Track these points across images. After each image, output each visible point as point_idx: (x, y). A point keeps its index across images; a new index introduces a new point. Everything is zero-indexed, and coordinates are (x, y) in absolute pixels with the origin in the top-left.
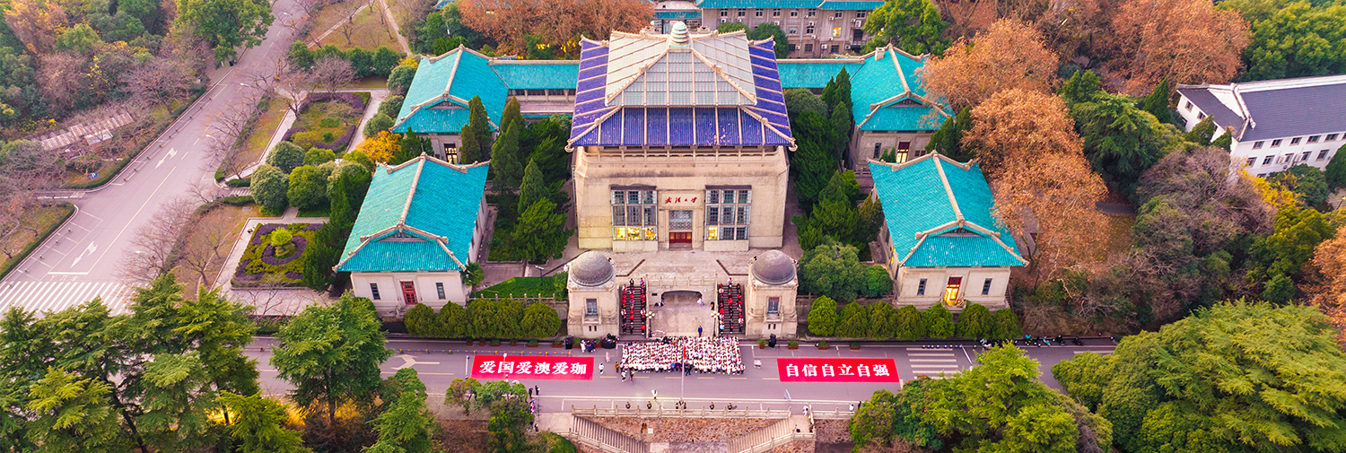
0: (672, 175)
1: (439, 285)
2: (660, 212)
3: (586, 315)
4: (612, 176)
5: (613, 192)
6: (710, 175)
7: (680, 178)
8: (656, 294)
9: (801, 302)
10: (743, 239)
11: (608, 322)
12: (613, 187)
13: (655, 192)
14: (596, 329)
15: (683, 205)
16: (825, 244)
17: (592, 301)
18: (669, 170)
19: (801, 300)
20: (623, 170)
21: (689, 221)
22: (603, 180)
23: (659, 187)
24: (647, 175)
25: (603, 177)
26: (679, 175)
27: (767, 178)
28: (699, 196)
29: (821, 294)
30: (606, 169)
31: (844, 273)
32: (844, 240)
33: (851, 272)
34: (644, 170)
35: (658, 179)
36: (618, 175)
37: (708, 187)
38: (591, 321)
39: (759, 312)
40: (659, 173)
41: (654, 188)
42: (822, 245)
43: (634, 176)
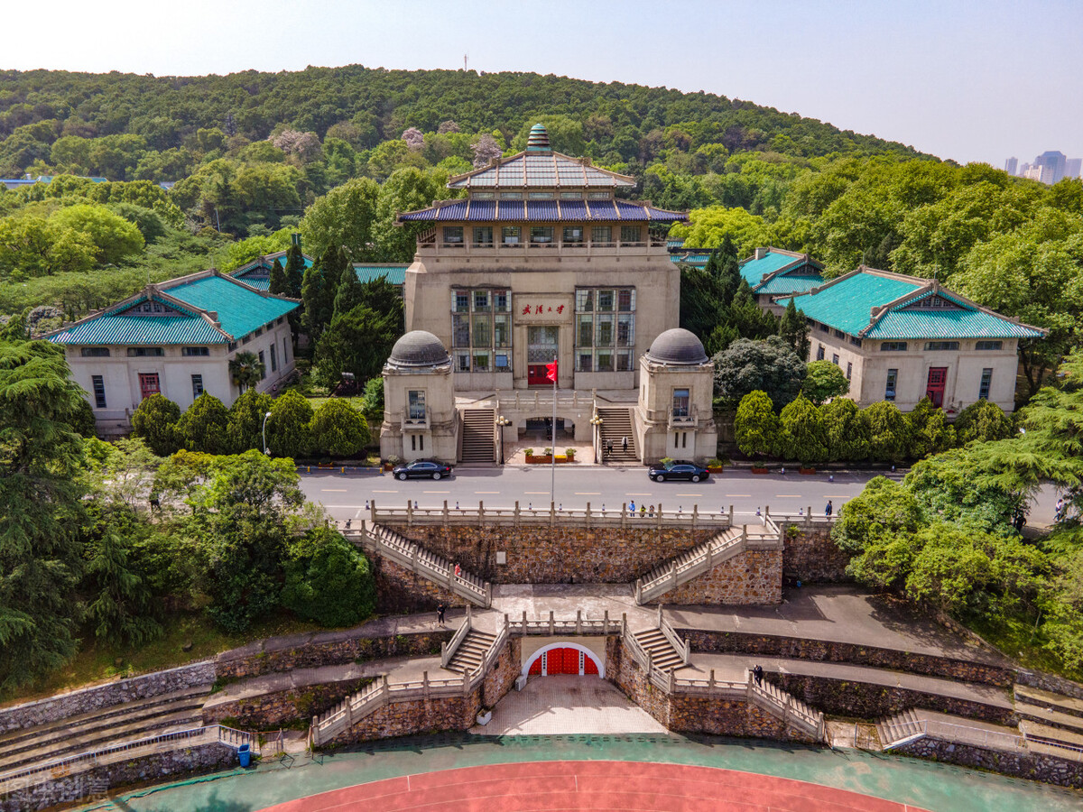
1: (197, 380)
2: (516, 328)
4: (453, 272)
5: (454, 293)
6: (582, 271)
7: (542, 275)
10: (626, 370)
12: (454, 287)
13: (509, 295)
14: (422, 445)
15: (546, 317)
18: (527, 265)
20: (469, 265)
21: (554, 348)
23: (514, 289)
24: (499, 271)
25: (443, 273)
26: (537, 271)
28: (567, 303)
30: (446, 264)
34: (495, 264)
35: (512, 275)
36: (461, 271)
37: (578, 288)
38: (415, 423)
40: (513, 267)
41: (508, 288)
43: (482, 272)
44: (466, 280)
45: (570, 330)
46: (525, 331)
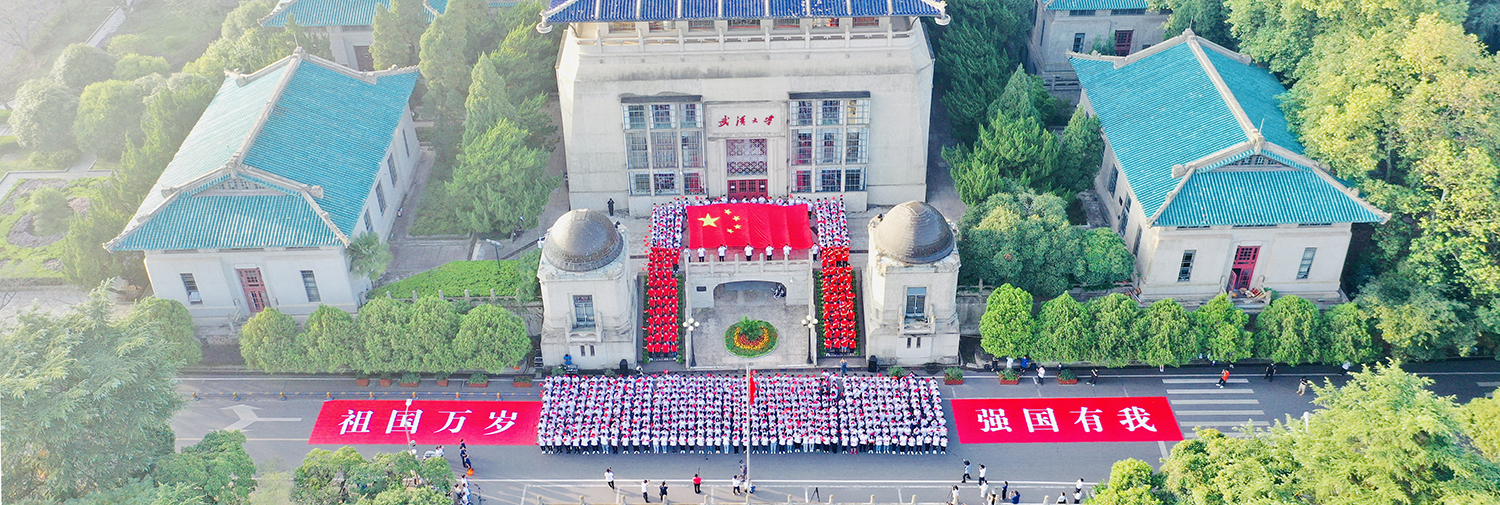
0: (728, 75)
1: (307, 274)
2: (710, 143)
3: (575, 327)
4: (623, 79)
5: (626, 106)
6: (796, 73)
7: (743, 81)
8: (704, 289)
9: (964, 298)
10: (857, 189)
11: (616, 339)
12: (624, 99)
13: (698, 106)
14: (593, 353)
15: (750, 130)
16: (1004, 191)
17: (583, 300)
18: (724, 66)
19: (966, 293)
20: (643, 68)
21: (761, 159)
22: (608, 85)
23: (707, 97)
24: (685, 76)
25: (607, 80)
26: (740, 75)
27: (897, 76)
28: (778, 113)
29: (1001, 281)
30: (613, 67)
31: (1043, 244)
32: (1038, 185)
33: (1056, 242)
34: (678, 67)
35: (704, 82)
36: (634, 77)
37: (793, 96)
38: (583, 336)
39: (889, 316)
40: (705, 71)
41: (698, 98)
42: (999, 194)
43: (662, 77)
44: (640, 89)
45: (783, 143)
46: (722, 144)
